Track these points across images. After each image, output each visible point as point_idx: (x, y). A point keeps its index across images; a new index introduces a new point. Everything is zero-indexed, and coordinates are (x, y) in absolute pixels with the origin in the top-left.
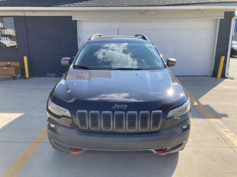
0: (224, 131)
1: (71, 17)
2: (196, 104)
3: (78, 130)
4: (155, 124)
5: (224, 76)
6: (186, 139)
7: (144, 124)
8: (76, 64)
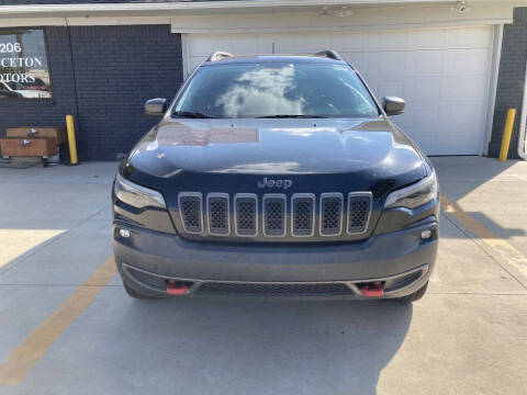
0: (517, 263)
1: (169, 26)
2: (450, 209)
3: (182, 238)
4: (358, 221)
5: (514, 156)
6: (431, 264)
7: (331, 222)
8: (178, 109)
